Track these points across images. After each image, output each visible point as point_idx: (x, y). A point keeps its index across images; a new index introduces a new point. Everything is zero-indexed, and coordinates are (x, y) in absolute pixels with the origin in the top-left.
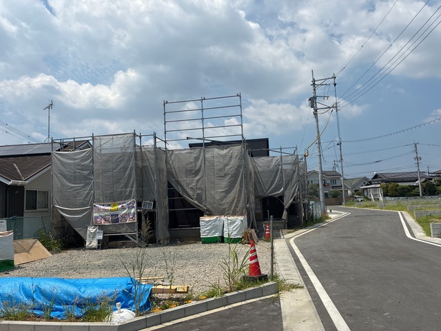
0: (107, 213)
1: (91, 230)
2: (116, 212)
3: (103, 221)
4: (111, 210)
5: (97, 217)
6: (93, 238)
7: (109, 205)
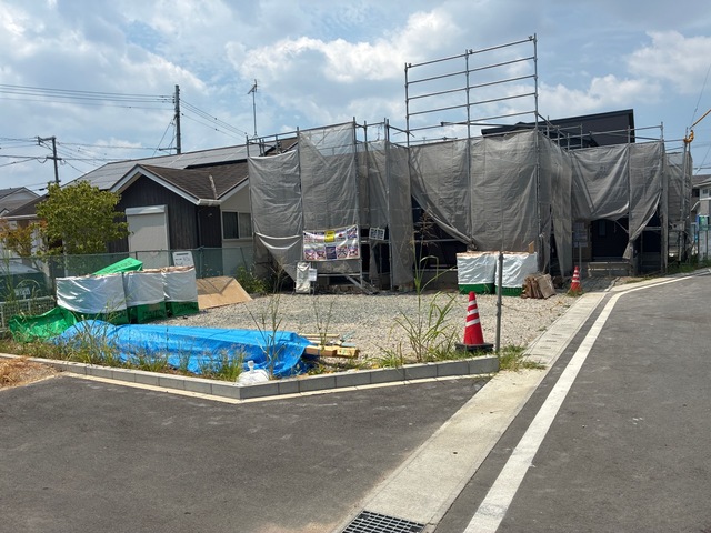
0: (320, 245)
1: (302, 267)
2: (332, 244)
3: (316, 256)
4: (326, 241)
5: (308, 251)
6: (305, 278)
7: (323, 234)
